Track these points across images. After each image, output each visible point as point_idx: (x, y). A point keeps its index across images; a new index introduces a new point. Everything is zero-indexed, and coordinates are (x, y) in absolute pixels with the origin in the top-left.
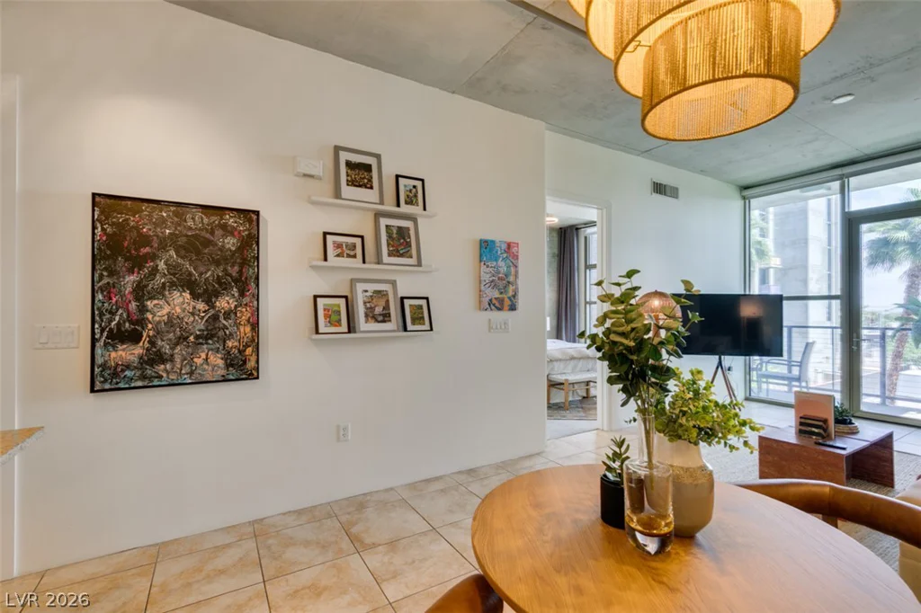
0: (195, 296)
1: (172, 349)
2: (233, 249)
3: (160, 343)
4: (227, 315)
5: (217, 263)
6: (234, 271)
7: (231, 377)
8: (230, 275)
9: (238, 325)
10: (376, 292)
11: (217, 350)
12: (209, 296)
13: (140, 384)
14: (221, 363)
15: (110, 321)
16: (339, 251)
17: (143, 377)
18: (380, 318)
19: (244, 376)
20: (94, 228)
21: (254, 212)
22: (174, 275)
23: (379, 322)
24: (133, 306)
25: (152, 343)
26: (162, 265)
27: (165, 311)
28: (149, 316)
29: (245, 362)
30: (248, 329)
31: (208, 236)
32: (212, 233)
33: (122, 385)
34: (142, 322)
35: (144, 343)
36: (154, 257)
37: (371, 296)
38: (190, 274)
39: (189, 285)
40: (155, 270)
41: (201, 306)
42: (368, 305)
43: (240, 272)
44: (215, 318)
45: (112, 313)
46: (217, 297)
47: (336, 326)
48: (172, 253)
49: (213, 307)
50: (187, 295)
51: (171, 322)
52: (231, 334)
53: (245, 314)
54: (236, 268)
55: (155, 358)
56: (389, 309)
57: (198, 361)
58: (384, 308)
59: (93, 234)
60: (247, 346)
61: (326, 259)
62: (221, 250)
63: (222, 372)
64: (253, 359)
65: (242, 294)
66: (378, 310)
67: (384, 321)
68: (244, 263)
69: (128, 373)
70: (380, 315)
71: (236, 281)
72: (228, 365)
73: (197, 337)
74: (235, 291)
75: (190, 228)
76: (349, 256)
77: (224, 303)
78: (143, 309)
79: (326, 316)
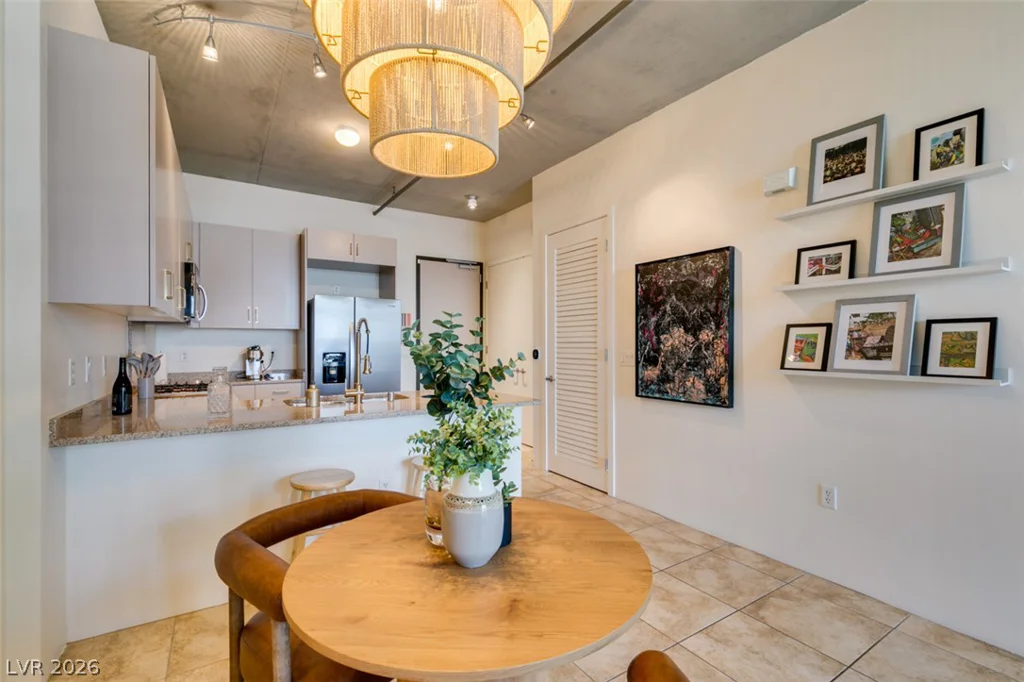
0: (687, 331)
1: (674, 372)
2: (711, 287)
3: (667, 367)
4: (708, 346)
5: (700, 301)
6: (712, 306)
7: (709, 402)
8: (709, 311)
9: (714, 355)
10: (872, 316)
11: (700, 377)
12: (694, 330)
13: (657, 395)
14: (702, 388)
15: (645, 349)
16: (817, 267)
17: (659, 391)
18: (874, 353)
19: (719, 403)
20: (637, 287)
21: (727, 248)
22: (674, 314)
23: (867, 358)
24: (654, 338)
25: (664, 367)
26: (668, 308)
27: (669, 343)
28: (662, 346)
29: (719, 391)
30: (722, 359)
31: (695, 279)
32: (697, 276)
33: (649, 395)
34: (658, 351)
35: (659, 366)
36: (664, 302)
37: (863, 322)
38: (684, 313)
39: (682, 321)
40: (665, 312)
41: (690, 339)
42: (856, 335)
43: (717, 307)
44: (699, 349)
45: (646, 344)
46: (700, 331)
47: (807, 361)
48: (674, 297)
49: (697, 339)
50: (682, 330)
51: (674, 351)
52: (709, 364)
53: (720, 346)
54: (714, 304)
55: (665, 378)
56: (892, 340)
57: (689, 384)
58: (882, 338)
59: (637, 291)
60: (721, 375)
61: (797, 282)
62: (703, 289)
63: (703, 396)
64: (726, 388)
65: (718, 327)
66: (872, 341)
67: (878, 358)
68: (720, 298)
69: (652, 387)
70: (873, 348)
71: (714, 315)
72: (708, 391)
73: (688, 364)
74: (713, 324)
75: (684, 276)
76: (829, 272)
77: (705, 335)
78: (659, 342)
79: (796, 349)
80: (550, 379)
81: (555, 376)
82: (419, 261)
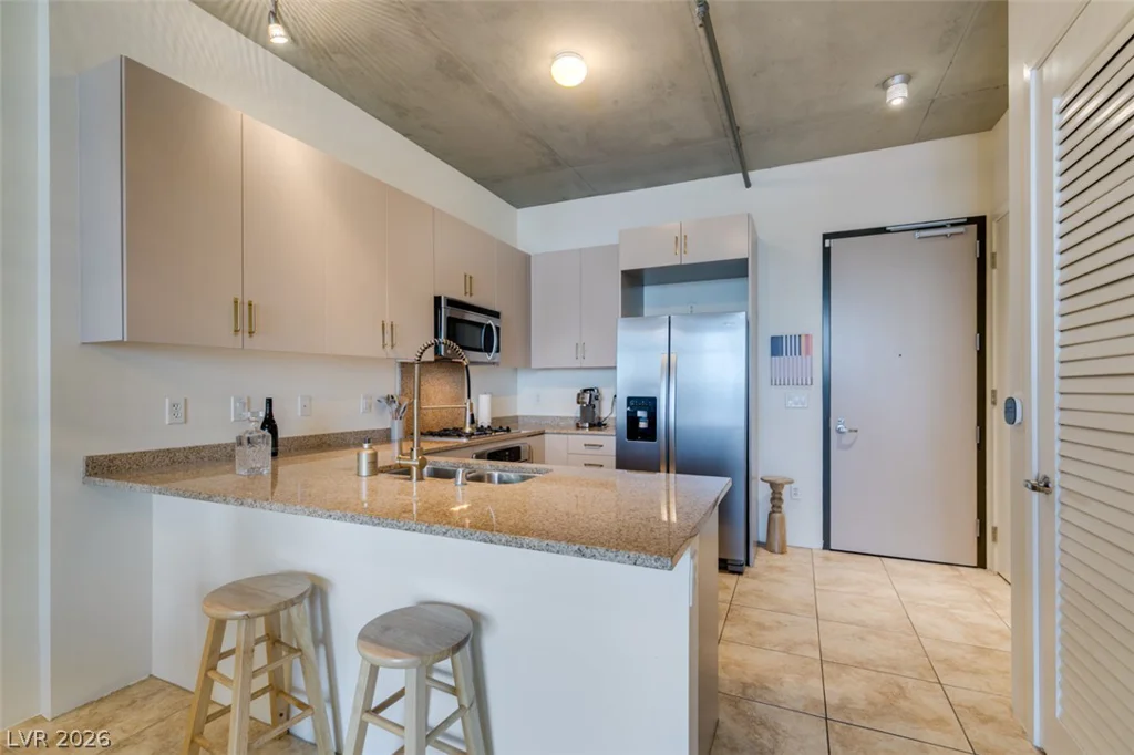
80: (1042, 486)
81: (1056, 479)
82: (827, 242)
